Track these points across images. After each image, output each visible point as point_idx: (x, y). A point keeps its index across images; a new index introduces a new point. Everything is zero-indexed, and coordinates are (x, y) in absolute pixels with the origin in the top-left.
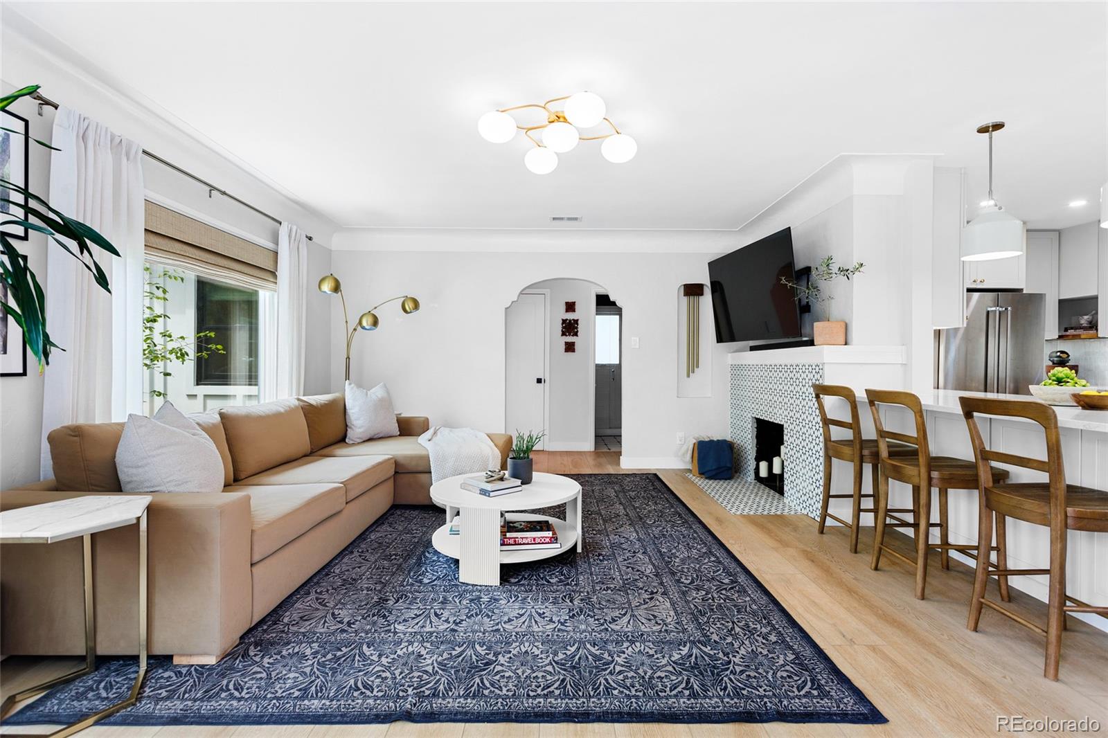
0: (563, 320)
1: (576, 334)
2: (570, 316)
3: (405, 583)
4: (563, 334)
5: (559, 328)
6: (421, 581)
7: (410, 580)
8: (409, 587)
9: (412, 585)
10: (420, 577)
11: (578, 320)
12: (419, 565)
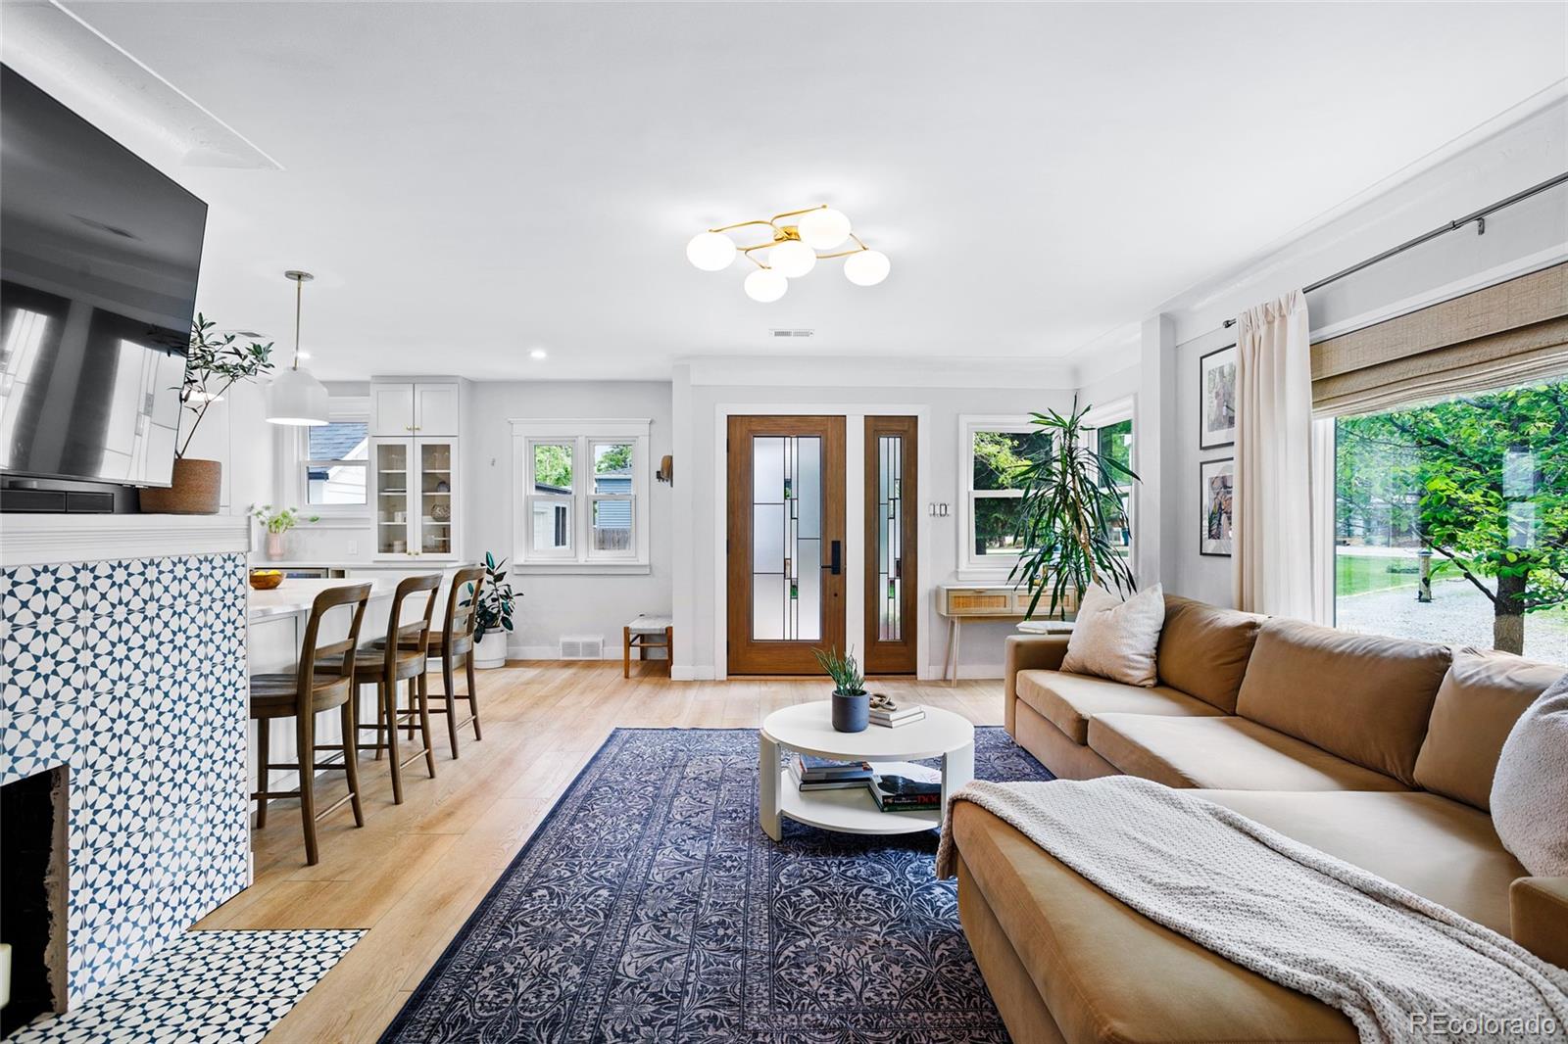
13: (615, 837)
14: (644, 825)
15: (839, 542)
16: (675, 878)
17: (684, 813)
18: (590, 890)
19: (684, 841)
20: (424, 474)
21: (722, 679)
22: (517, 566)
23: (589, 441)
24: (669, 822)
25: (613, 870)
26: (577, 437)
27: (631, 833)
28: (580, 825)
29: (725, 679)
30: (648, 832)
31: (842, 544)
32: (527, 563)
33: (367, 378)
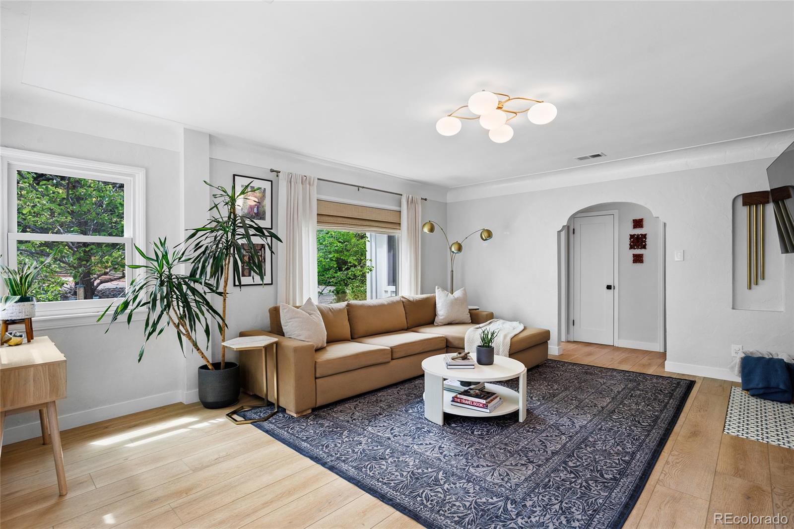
0: (631, 235)
1: (644, 247)
2: (638, 231)
4: (632, 247)
5: (627, 242)
11: (646, 235)
13: (606, 437)
14: (586, 439)
16: (581, 414)
17: (559, 439)
18: (621, 419)
19: (568, 425)
24: (571, 436)
25: (609, 423)
27: (596, 437)
28: (627, 450)
30: (586, 434)
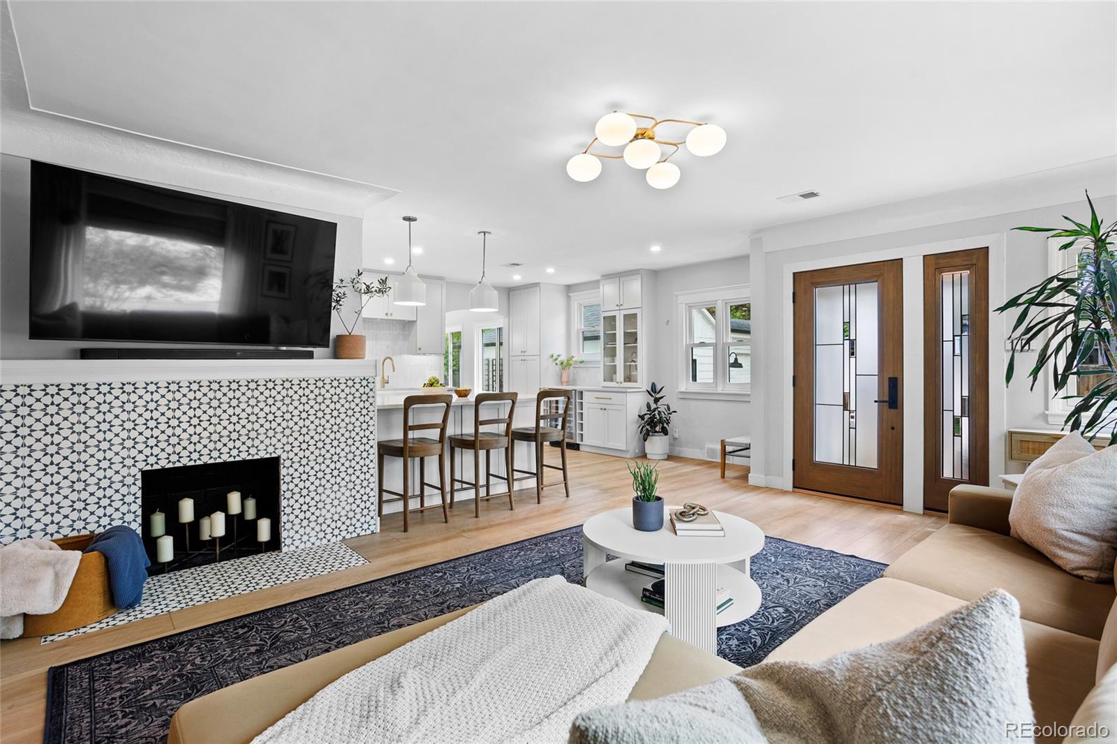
3: (804, 615)
6: (787, 611)
7: (797, 616)
8: (801, 609)
9: (797, 611)
10: (785, 615)
12: (778, 630)
15: (896, 379)
20: (624, 333)
21: (787, 490)
22: (681, 392)
23: (726, 303)
26: (716, 301)
29: (791, 490)
31: (899, 382)
32: (687, 391)
33: (599, 277)
